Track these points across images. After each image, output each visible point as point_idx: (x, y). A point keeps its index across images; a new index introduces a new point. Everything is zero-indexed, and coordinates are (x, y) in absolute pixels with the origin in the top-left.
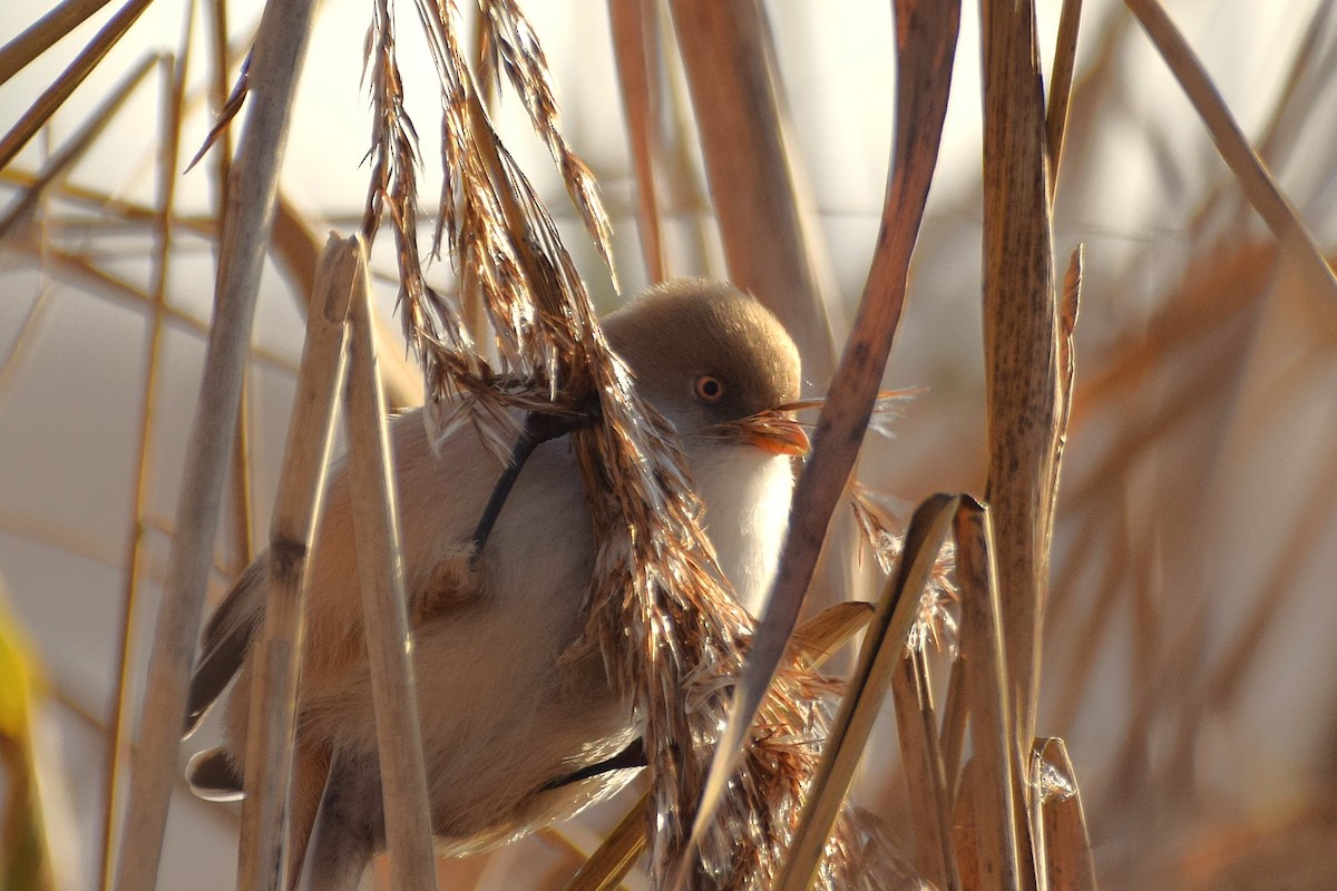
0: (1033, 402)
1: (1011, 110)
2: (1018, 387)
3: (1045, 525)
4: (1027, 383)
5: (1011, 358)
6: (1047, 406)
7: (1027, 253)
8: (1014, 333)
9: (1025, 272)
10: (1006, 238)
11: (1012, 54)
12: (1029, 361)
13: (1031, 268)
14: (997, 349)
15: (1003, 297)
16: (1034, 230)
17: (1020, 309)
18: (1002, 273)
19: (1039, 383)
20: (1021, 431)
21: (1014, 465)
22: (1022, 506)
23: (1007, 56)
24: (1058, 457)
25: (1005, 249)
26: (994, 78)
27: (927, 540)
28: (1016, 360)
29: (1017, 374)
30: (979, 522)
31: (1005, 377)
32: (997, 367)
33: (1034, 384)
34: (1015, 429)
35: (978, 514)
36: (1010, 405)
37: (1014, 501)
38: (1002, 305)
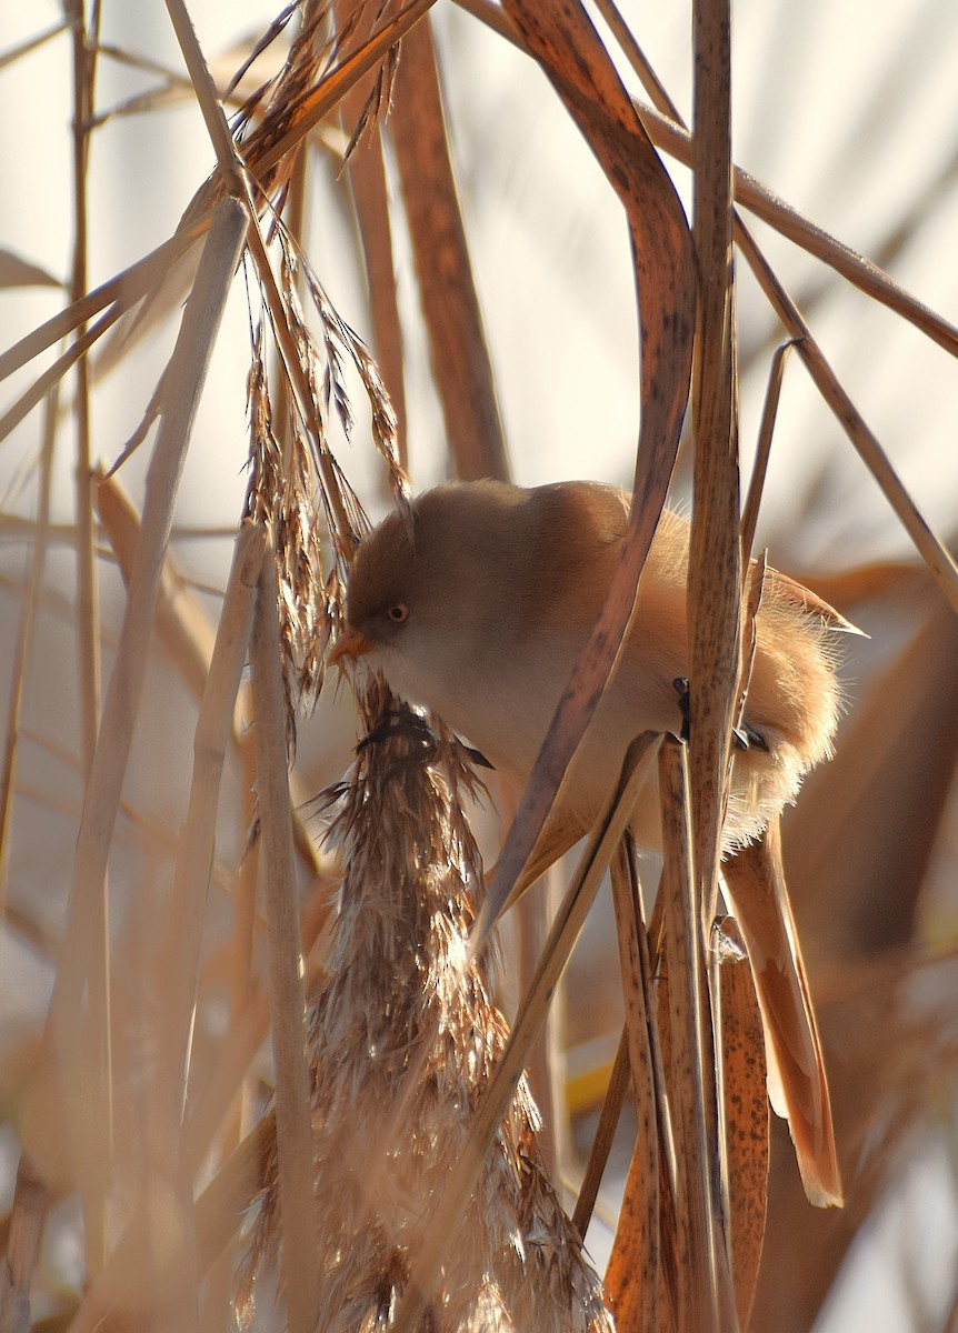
0: (722, 665)
2: (712, 653)
4: (719, 649)
5: (708, 632)
6: (733, 668)
7: (723, 553)
8: (711, 613)
9: (720, 567)
10: (707, 541)
11: (717, 404)
12: (721, 634)
13: (725, 564)
14: (698, 624)
15: (703, 585)
16: (729, 536)
17: (716, 594)
18: (703, 567)
19: (728, 650)
20: (713, 686)
21: (708, 711)
22: (712, 742)
23: (713, 405)
24: (739, 708)
25: (706, 550)
27: (640, 765)
28: (712, 634)
29: (711, 644)
30: (679, 754)
31: (703, 645)
32: (697, 639)
33: (724, 650)
34: (709, 686)
35: (678, 747)
36: (706, 666)
37: (706, 738)
38: (702, 592)
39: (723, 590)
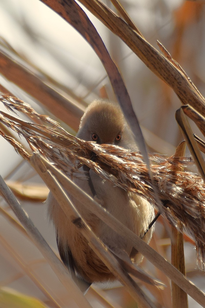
0: (177, 78)
1: (121, 29)
2: (172, 78)
3: (201, 97)
4: (172, 75)
5: (165, 74)
6: (180, 76)
7: (149, 52)
8: (161, 69)
9: (152, 56)
10: (143, 53)
12: (169, 71)
13: (153, 54)
14: (161, 75)
15: (153, 64)
16: (147, 47)
17: (158, 63)
18: (148, 60)
19: (175, 73)
20: (180, 85)
21: (185, 92)
22: (194, 98)
23: (111, 21)
24: (191, 83)
25: (145, 56)
26: (112, 27)
27: (183, 121)
28: (167, 73)
29: (169, 76)
30: (189, 109)
31: (168, 78)
32: (164, 78)
34: (179, 86)
35: (188, 107)
36: (173, 82)
37: (191, 99)
38: (154, 66)
39: (158, 60)
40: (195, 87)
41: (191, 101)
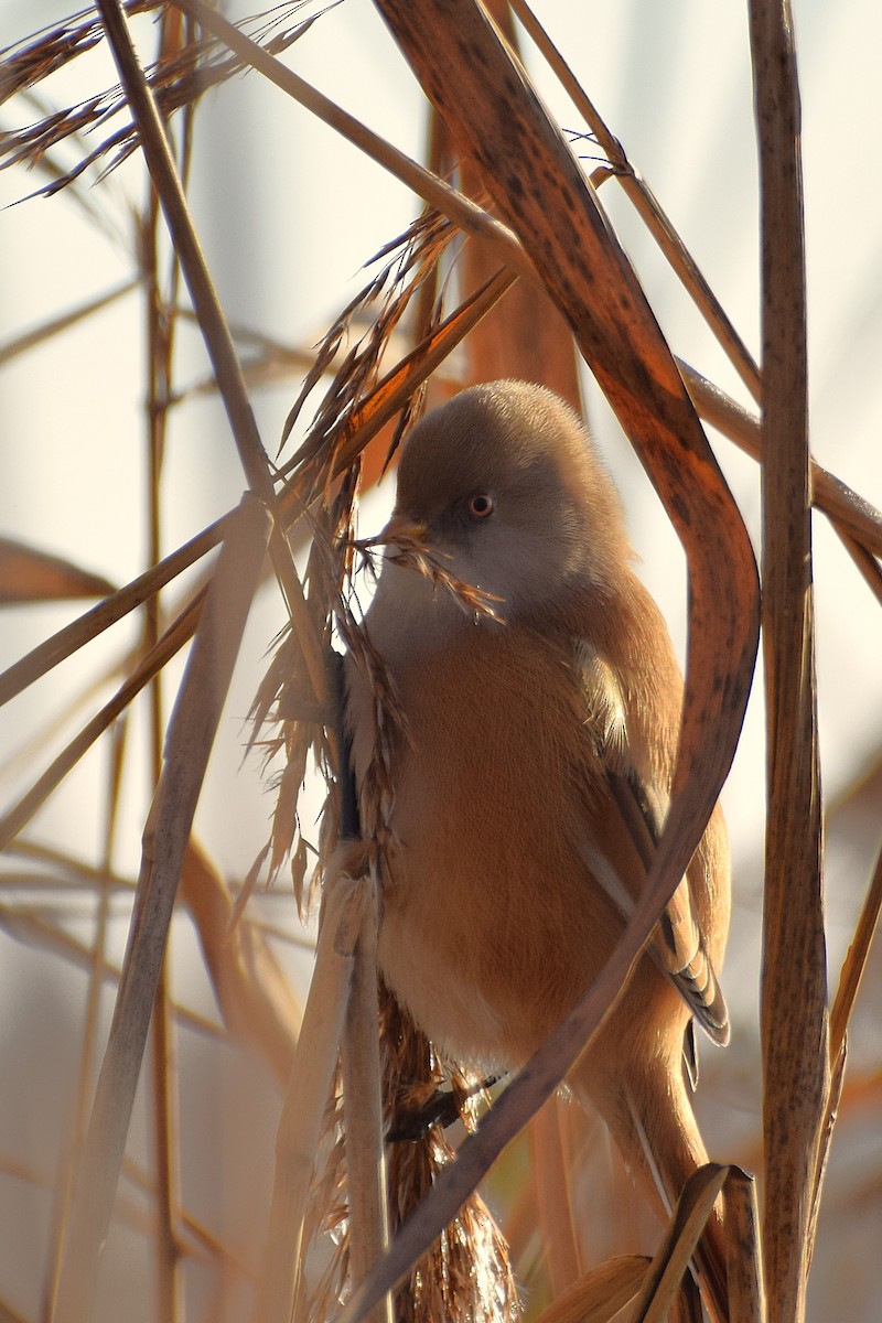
0: (803, 1082)
1: (790, 817)
2: (790, 1067)
3: (811, 1194)
4: (799, 1063)
5: (785, 1040)
6: (816, 1086)
7: (802, 946)
8: (788, 1019)
9: (799, 963)
10: (783, 932)
11: (794, 764)
12: (800, 1045)
13: (806, 961)
14: (772, 1032)
15: (779, 985)
16: (809, 925)
17: (794, 996)
18: (780, 963)
19: (810, 1064)
20: (792, 1108)
21: (784, 1139)
22: (791, 1176)
23: (789, 767)
24: (827, 1132)
25: (782, 943)
26: (777, 787)
27: (698, 1205)
28: (789, 1043)
29: (790, 1056)
30: (747, 1192)
31: (779, 1058)
32: (771, 1049)
33: (805, 1065)
34: (787, 1106)
35: (747, 1183)
36: (783, 1084)
37: (783, 1171)
38: (777, 994)
39: (803, 990)
40: (827, 1155)
41: (778, 1176)
